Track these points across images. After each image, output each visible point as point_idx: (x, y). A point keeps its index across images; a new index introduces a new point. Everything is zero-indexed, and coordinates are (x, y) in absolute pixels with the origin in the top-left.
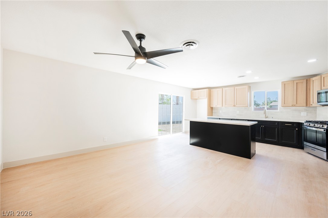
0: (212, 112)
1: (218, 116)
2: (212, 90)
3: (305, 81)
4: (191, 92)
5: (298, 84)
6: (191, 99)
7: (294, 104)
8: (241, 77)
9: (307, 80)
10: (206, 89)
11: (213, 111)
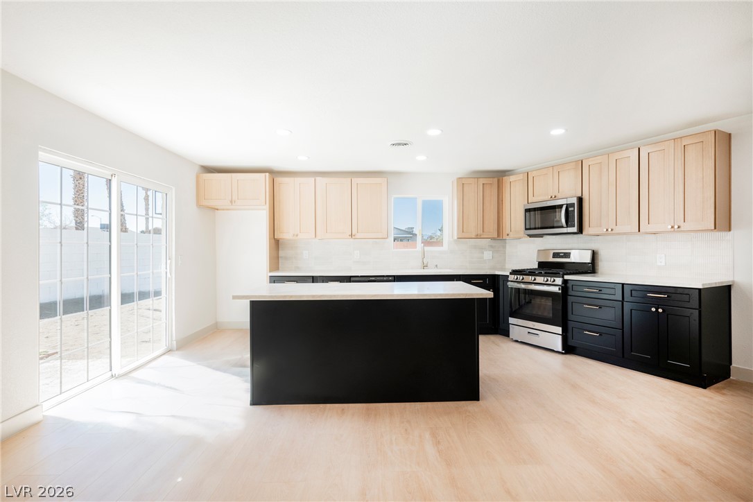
0: (278, 257)
1: (297, 268)
2: (279, 180)
3: (496, 180)
4: (198, 177)
5: (485, 185)
6: (199, 205)
7: (479, 233)
8: (399, 144)
9: (498, 181)
10: (264, 174)
11: (281, 253)
